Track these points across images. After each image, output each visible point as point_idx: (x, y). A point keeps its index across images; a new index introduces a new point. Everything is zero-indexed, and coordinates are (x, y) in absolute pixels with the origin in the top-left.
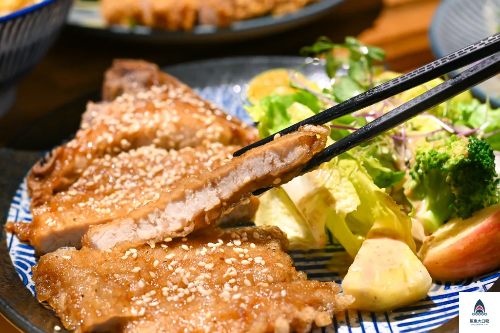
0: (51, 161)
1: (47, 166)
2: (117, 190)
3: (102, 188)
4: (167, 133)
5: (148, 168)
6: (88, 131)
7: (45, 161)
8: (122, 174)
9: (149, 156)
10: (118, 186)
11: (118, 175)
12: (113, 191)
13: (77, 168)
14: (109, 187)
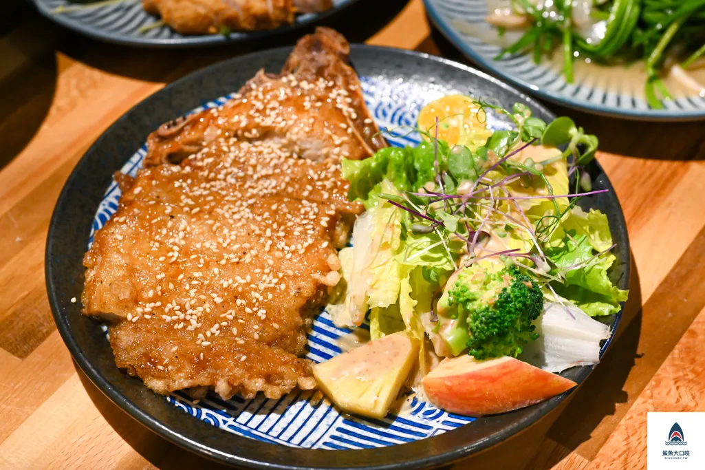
0: (181, 125)
1: (174, 130)
2: (219, 180)
3: (206, 173)
4: (294, 138)
5: (259, 168)
6: (237, 102)
7: (175, 124)
8: (231, 165)
9: (266, 156)
10: (221, 176)
11: (227, 165)
12: (215, 179)
13: (203, 140)
14: (212, 175)
